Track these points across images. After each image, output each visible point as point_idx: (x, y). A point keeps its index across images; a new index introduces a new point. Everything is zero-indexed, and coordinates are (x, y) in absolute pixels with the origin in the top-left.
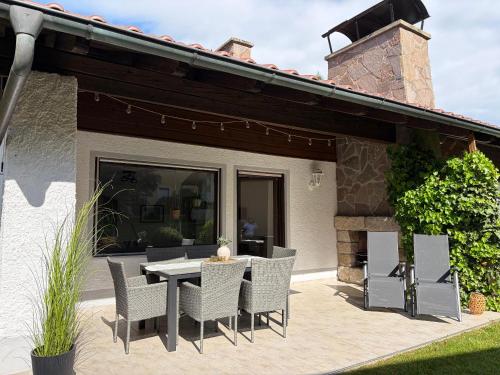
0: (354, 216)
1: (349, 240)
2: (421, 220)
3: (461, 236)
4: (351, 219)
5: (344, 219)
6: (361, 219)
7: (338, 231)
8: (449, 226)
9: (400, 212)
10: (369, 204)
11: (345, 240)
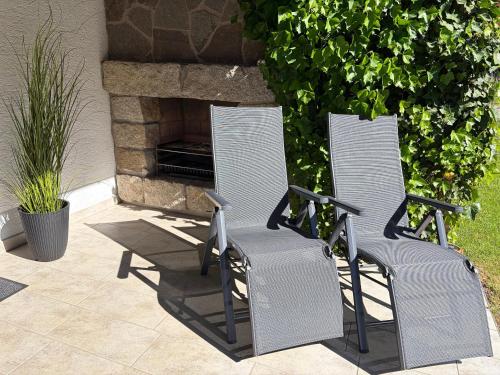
0: (149, 60)
1: (141, 118)
2: (350, 77)
3: (424, 118)
4: (147, 69)
5: (129, 67)
6: (172, 70)
7: (112, 96)
8: (404, 94)
9: (283, 52)
10: (189, 33)
11: (131, 117)
